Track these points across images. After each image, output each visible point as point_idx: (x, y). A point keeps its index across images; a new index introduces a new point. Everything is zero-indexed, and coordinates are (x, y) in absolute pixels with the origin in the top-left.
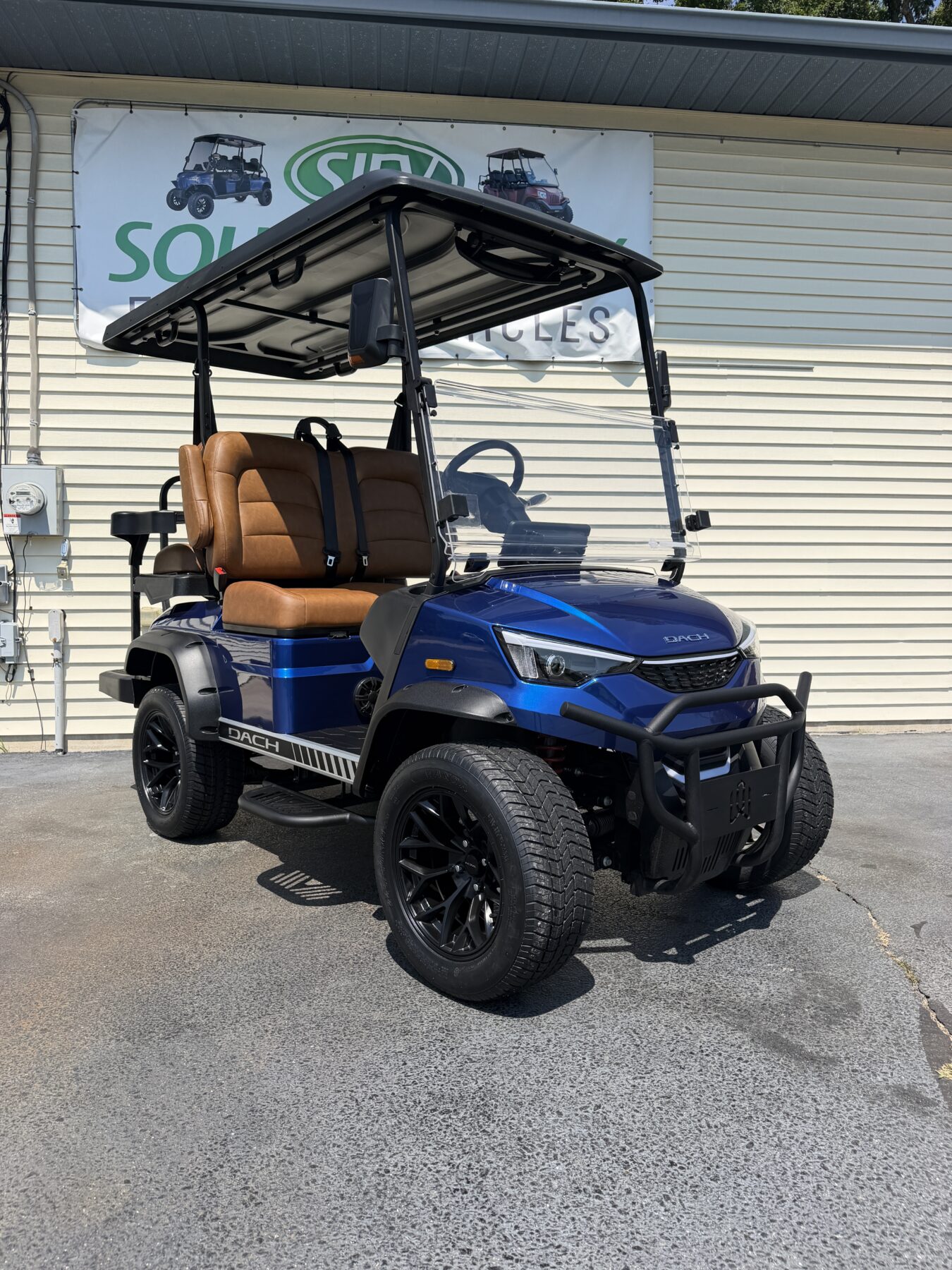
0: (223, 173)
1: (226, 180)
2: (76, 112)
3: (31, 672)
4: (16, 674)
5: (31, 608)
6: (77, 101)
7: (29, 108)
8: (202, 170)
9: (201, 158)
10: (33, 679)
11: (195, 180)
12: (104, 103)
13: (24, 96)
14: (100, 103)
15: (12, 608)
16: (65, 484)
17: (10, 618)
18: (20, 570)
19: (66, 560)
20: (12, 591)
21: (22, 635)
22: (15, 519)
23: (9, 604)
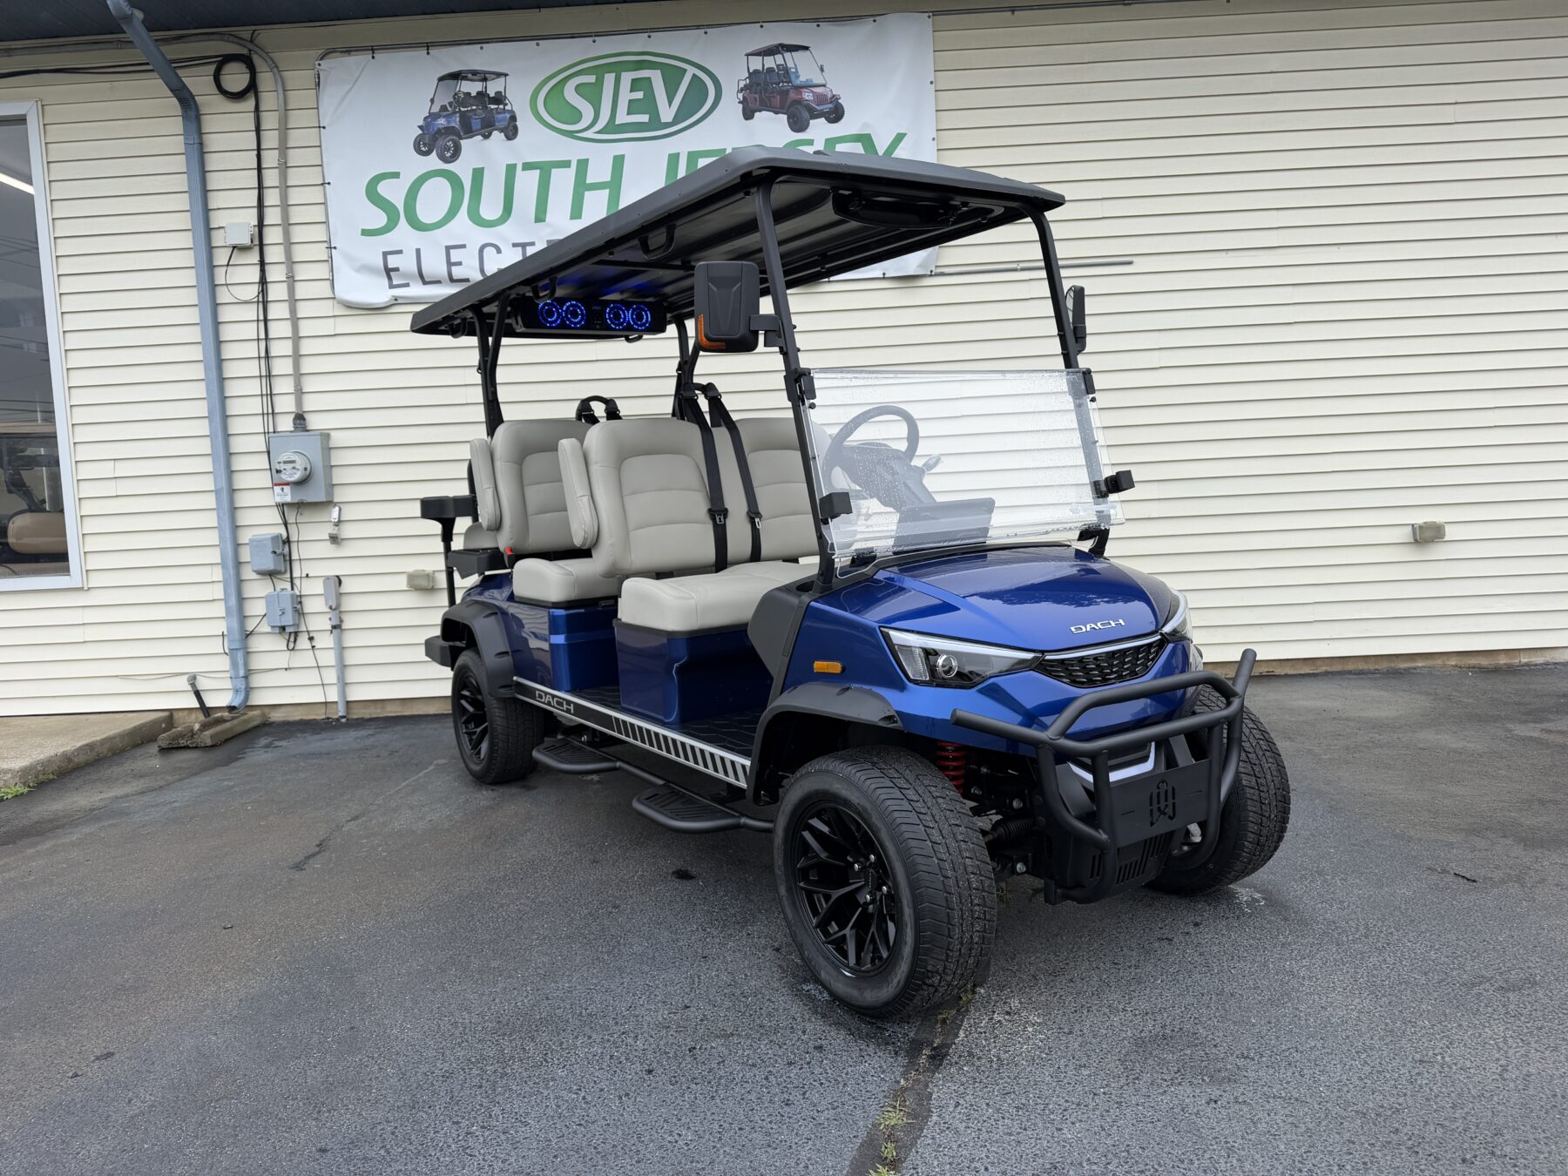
0: (468, 111)
1: (470, 118)
2: (319, 65)
3: (311, 639)
4: (298, 642)
5: (307, 576)
6: (320, 52)
7: (273, 65)
8: (448, 111)
9: (445, 99)
10: (313, 647)
11: (442, 122)
12: (346, 51)
13: (267, 53)
14: (342, 52)
15: (288, 575)
16: (331, 448)
17: (288, 586)
18: (294, 538)
19: (337, 526)
20: (288, 558)
21: (300, 603)
22: (285, 487)
23: (285, 572)
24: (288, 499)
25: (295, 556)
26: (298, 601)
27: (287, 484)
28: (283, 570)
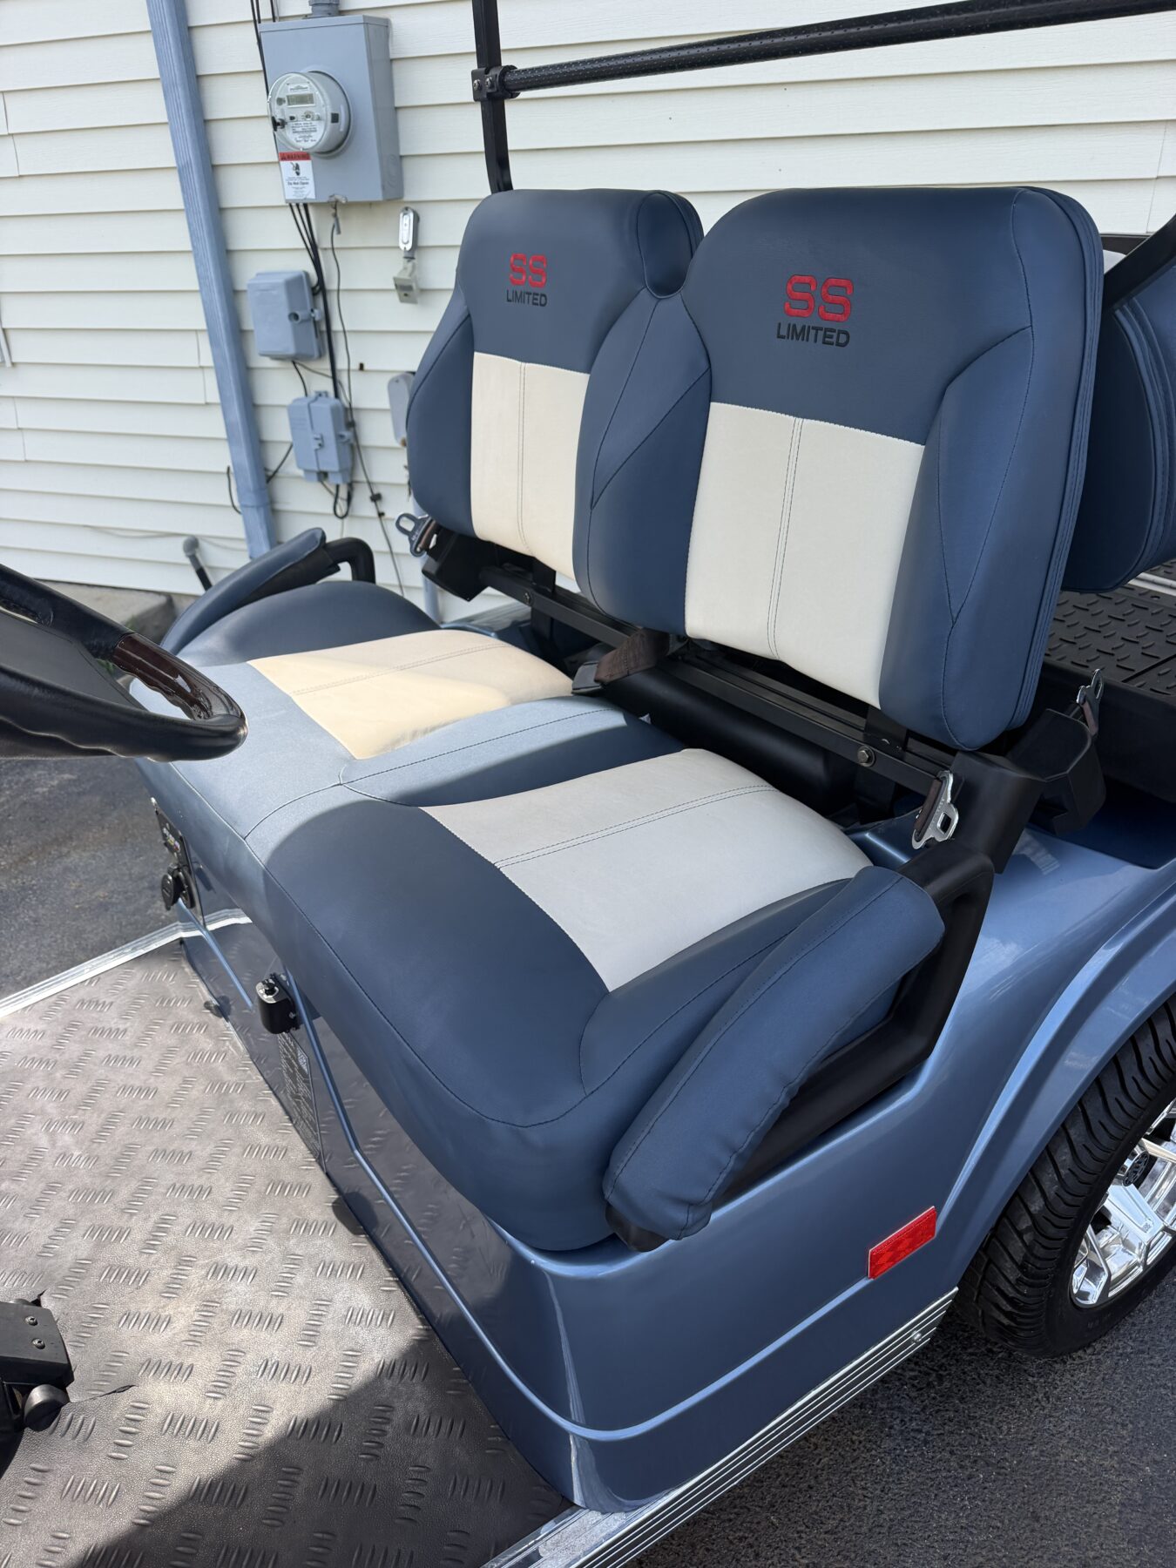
3: (376, 498)
4: (355, 500)
5: (362, 367)
10: (381, 515)
15: (328, 365)
16: (392, 60)
17: (327, 385)
18: (331, 284)
19: (413, 258)
20: (324, 328)
21: (351, 425)
22: (301, 163)
23: (321, 356)
24: (309, 193)
25: (336, 326)
26: (347, 420)
27: (305, 156)
28: (316, 354)
